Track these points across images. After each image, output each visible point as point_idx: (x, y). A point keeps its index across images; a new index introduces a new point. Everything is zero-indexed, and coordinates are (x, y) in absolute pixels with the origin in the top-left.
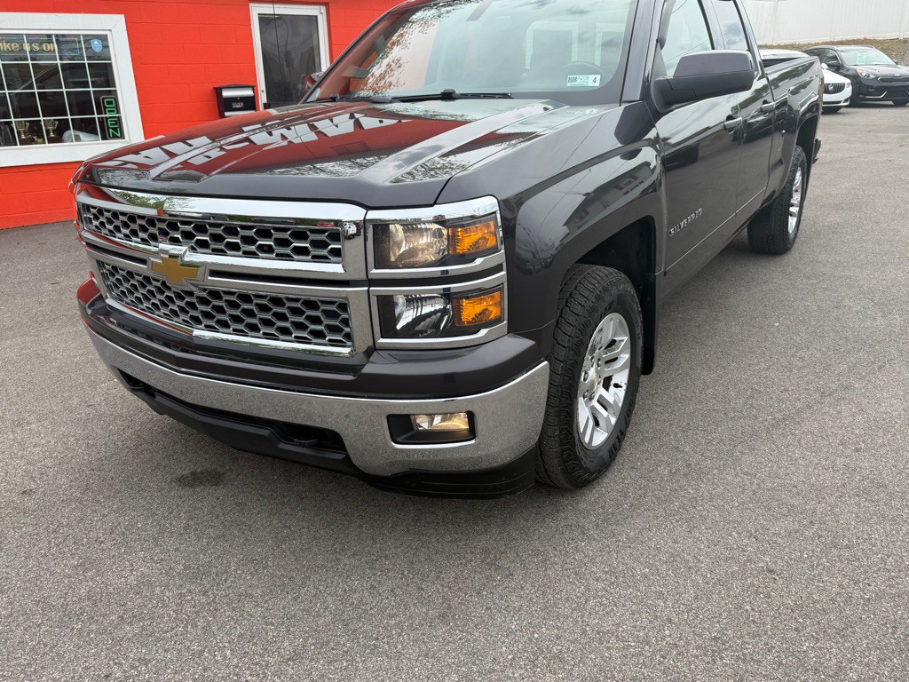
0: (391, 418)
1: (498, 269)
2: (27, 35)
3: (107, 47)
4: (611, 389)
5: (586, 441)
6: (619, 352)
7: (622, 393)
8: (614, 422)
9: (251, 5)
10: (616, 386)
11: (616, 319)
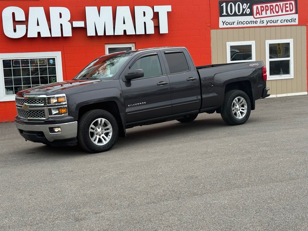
0: (49, 128)
1: (65, 104)
2: (30, 59)
3: (55, 62)
4: (108, 136)
5: (94, 142)
6: (107, 127)
7: (110, 137)
8: (107, 142)
9: (106, 45)
10: (109, 136)
11: (104, 120)
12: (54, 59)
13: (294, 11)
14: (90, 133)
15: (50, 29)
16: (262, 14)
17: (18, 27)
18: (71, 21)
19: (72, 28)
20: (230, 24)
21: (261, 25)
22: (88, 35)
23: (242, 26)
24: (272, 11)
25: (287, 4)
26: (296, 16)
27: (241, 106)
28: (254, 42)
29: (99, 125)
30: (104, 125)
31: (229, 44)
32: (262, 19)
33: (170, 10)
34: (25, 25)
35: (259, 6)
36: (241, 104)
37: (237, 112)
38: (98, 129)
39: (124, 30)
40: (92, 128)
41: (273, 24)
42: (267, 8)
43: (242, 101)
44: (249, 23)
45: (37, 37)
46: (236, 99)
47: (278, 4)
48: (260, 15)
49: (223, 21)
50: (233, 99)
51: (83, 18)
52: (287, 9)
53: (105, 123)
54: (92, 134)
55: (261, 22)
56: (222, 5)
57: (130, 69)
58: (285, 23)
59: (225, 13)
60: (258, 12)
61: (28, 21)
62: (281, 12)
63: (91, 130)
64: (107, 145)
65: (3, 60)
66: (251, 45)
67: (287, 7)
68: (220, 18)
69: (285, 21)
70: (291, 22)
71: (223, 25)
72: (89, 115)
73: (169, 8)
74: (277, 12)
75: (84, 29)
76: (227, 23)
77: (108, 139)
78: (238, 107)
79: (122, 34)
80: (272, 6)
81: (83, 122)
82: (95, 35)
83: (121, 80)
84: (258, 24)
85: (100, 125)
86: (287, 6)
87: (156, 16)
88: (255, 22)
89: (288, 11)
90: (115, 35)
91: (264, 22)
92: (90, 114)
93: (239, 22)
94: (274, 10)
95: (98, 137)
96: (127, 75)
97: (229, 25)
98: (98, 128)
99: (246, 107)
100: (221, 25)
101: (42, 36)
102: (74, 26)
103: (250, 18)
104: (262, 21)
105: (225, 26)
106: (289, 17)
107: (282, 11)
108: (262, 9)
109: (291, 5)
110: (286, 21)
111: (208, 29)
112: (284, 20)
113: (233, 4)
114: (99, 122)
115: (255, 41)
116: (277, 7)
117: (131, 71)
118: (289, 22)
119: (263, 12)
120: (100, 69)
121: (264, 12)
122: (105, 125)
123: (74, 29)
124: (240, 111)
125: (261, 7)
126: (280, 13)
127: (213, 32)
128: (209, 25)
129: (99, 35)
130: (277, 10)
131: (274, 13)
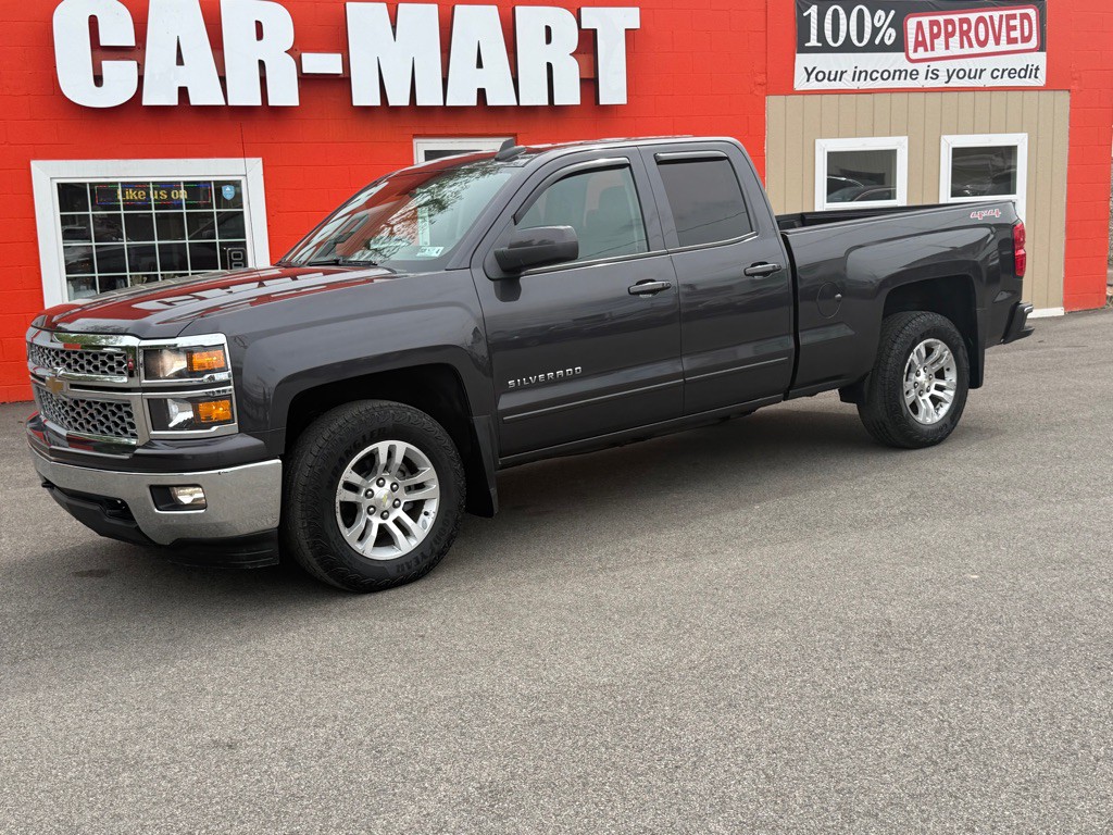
0: (152, 488)
1: (226, 383)
2: (154, 183)
4: (422, 516)
5: (359, 547)
6: (418, 479)
7: (430, 521)
8: (414, 543)
9: (415, 141)
10: (426, 514)
11: (401, 447)
12: (236, 184)
13: (1034, 43)
14: (338, 510)
15: (223, 79)
16: (933, 49)
17: (108, 66)
18: (295, 52)
19: (298, 78)
20: (829, 79)
21: (930, 84)
22: (355, 104)
23: (869, 85)
24: (965, 38)
25: (1013, 17)
26: (1040, 59)
27: (936, 374)
28: (904, 140)
29: (380, 469)
30: (404, 469)
31: (826, 146)
32: (934, 65)
33: (636, 24)
34: (134, 63)
35: (925, 20)
36: (936, 367)
37: (920, 399)
38: (375, 487)
39: (479, 90)
40: (350, 486)
41: (966, 83)
42: (950, 28)
43: (941, 356)
44: (892, 75)
45: (176, 103)
46: (921, 346)
47: (986, 15)
48: (926, 50)
49: (806, 69)
50: (910, 351)
51: (339, 43)
52: (1014, 34)
53: (406, 460)
54: (351, 512)
55: (930, 75)
56: (805, 14)
57: (516, 224)
58: (1006, 82)
59: (813, 42)
60: (920, 39)
61: (144, 48)
62: (993, 42)
63: (343, 495)
64: (417, 558)
65: (58, 184)
66: (895, 151)
67: (1014, 28)
68: (798, 56)
69: (1006, 73)
70: (1025, 77)
71: (808, 80)
72: (334, 427)
73: (631, 17)
74: (982, 44)
75: (342, 82)
76: (820, 76)
77: (422, 528)
78: (922, 378)
79: (473, 102)
80: (967, 21)
81: (310, 460)
82: (379, 104)
83: (478, 273)
84: (921, 82)
85: (386, 468)
86: (1012, 23)
87: (588, 43)
88: (911, 74)
89: (1014, 41)
90: (448, 104)
91: (938, 76)
92: (341, 421)
93: (861, 72)
94: (972, 35)
95: (376, 521)
96: (505, 249)
97: (826, 80)
98: (378, 484)
99: (951, 377)
100: (800, 82)
101: (194, 101)
102: (305, 71)
103: (895, 60)
104: (932, 73)
105: (814, 85)
106: (1018, 62)
107: (997, 42)
108: (935, 29)
109: (1026, 23)
110: (1009, 73)
111: (756, 92)
112: (1004, 71)
113: (841, 11)
114: (383, 459)
115: (906, 138)
116: (981, 26)
117: (521, 233)
118: (1017, 78)
119: (936, 41)
120: (394, 219)
121: (940, 42)
122: (410, 467)
123: (306, 81)
124: (929, 394)
125: (932, 23)
126: (991, 47)
127: (774, 105)
128: (761, 79)
129: (392, 103)
130: (982, 38)
131: (971, 45)
